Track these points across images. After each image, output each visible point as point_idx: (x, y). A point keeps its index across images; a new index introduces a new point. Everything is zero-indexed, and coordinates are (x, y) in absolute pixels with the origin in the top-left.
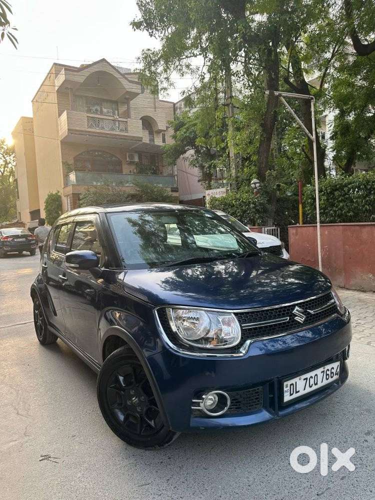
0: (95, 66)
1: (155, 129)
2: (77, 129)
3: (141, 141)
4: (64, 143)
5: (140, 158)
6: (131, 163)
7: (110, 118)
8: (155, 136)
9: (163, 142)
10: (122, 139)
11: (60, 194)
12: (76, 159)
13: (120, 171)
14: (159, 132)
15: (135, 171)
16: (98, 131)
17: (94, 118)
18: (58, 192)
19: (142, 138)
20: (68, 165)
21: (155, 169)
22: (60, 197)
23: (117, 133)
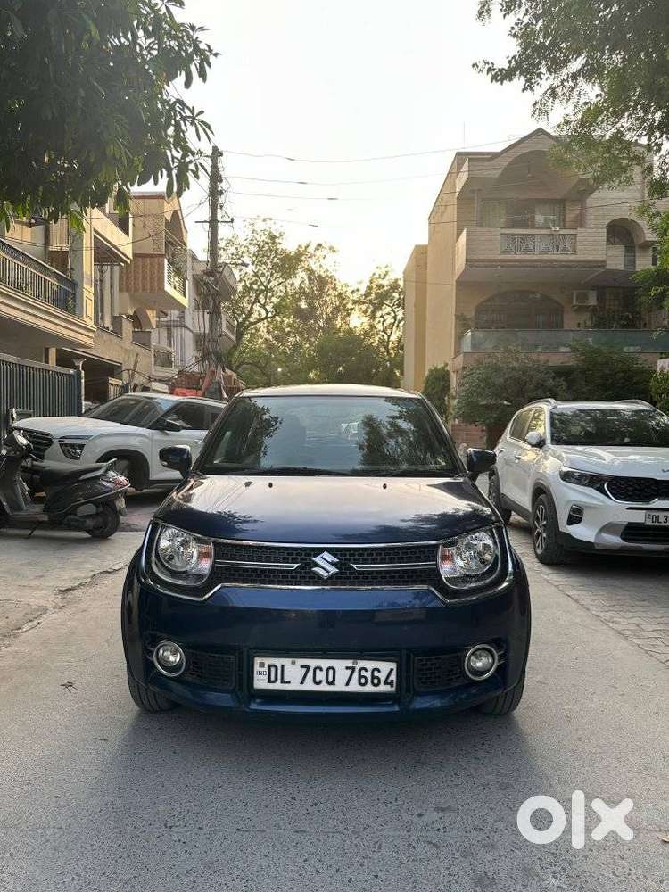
0: (522, 145)
1: (639, 242)
2: (481, 257)
3: (604, 266)
4: (461, 284)
5: (600, 298)
6: (580, 310)
7: (543, 232)
8: (637, 254)
9: (653, 264)
10: (563, 266)
11: (447, 368)
12: (479, 310)
13: (558, 326)
14: (647, 246)
15: (589, 323)
16: (518, 257)
17: (513, 235)
18: (446, 365)
19: (604, 261)
20: (464, 319)
21: (630, 317)
22: (448, 373)
23: (554, 257)
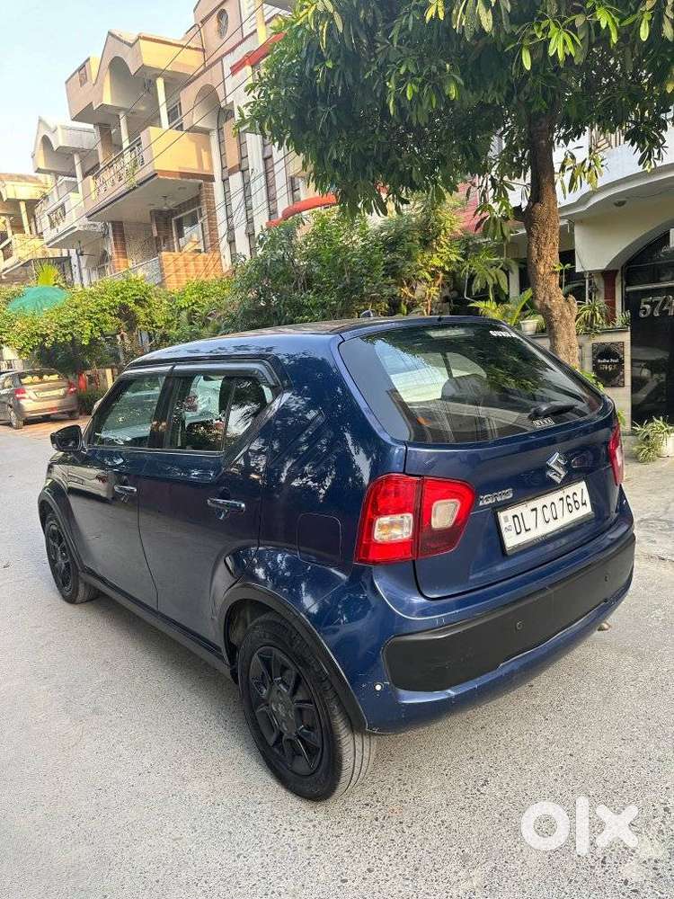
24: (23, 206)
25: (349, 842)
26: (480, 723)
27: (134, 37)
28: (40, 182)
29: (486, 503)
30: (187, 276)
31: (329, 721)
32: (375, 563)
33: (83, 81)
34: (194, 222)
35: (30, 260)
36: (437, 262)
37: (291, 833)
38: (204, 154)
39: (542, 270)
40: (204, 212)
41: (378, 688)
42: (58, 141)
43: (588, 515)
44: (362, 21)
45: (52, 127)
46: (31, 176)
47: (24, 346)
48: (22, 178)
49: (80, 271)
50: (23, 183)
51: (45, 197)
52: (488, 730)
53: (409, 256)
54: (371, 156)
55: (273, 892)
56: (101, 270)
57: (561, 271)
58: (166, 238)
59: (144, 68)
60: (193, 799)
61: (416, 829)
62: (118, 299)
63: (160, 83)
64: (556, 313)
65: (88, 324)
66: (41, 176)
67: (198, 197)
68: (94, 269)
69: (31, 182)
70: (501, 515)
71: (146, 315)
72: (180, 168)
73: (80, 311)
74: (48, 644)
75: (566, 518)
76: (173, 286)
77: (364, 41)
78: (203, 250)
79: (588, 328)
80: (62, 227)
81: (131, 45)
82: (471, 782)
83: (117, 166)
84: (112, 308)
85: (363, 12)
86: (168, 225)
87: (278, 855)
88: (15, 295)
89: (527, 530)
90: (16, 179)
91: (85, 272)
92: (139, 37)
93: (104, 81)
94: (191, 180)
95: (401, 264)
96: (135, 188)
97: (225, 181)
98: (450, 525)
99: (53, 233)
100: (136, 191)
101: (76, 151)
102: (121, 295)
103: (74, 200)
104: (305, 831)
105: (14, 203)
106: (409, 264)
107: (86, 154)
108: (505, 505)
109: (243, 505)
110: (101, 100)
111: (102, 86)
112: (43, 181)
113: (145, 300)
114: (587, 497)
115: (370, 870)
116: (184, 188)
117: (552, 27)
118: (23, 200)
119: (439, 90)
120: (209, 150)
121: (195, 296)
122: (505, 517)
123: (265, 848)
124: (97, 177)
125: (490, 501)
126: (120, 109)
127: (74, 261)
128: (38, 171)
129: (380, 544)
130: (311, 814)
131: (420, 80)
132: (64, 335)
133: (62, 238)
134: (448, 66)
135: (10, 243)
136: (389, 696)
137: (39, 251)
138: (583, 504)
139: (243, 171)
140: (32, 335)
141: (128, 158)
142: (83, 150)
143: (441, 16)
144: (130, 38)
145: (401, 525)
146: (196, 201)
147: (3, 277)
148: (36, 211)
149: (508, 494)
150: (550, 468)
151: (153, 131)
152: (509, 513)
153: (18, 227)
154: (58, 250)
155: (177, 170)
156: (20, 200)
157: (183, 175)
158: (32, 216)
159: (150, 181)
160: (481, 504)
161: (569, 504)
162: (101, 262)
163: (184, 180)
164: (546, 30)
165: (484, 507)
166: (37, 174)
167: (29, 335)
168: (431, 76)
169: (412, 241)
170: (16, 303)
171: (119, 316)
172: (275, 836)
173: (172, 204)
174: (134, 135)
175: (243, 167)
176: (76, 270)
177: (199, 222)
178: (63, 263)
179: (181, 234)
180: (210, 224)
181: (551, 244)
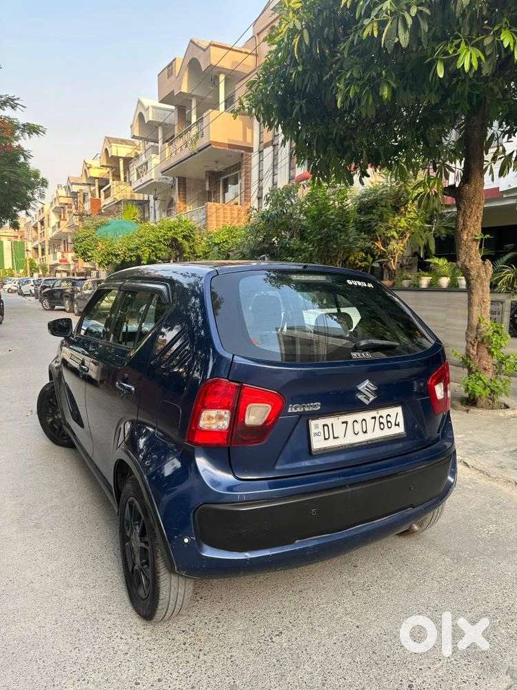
24: (121, 162)
25: (156, 656)
26: (301, 587)
27: (208, 44)
28: (135, 145)
29: (294, 410)
30: (224, 221)
31: (154, 560)
32: (197, 444)
33: (170, 74)
34: (236, 183)
35: (121, 201)
36: (403, 223)
37: (119, 640)
38: (249, 131)
39: (465, 237)
40: (243, 174)
41: (186, 540)
42: (149, 117)
43: (400, 434)
44: (325, 36)
45: (146, 106)
46: (130, 141)
47: (102, 261)
48: (123, 142)
49: (155, 211)
50: (125, 146)
51: (137, 156)
52: (304, 595)
53: (381, 218)
54: (331, 139)
55: (84, 680)
56: (169, 212)
57: (482, 239)
58: (215, 192)
59: (211, 67)
60: (67, 601)
61: (209, 658)
62: (170, 234)
63: (222, 77)
64: (473, 273)
65: (148, 250)
66: (137, 142)
67: (240, 163)
68: (164, 211)
69: (130, 145)
70: (313, 423)
71: (190, 247)
72: (229, 140)
73: (143, 239)
74: (32, 473)
75: (376, 434)
76: (213, 227)
77: (327, 51)
78: (239, 203)
79: (510, 288)
80: (145, 178)
81: (204, 50)
82: (270, 631)
83: (185, 137)
84: (165, 240)
85: (327, 29)
86: (217, 183)
87: (103, 654)
88: (103, 224)
89: (334, 438)
90: (119, 142)
91: (158, 212)
92: (210, 45)
93: (184, 75)
94: (236, 150)
95: (374, 224)
96: (195, 153)
97: (260, 152)
98: (261, 423)
99: (139, 183)
100: (196, 156)
101: (160, 124)
102: (173, 231)
103: (155, 161)
104: (130, 641)
105: (116, 159)
106: (380, 224)
107: (167, 127)
108: (317, 415)
109: (133, 389)
110: (180, 88)
111: (182, 78)
112: (138, 145)
113: (190, 237)
114: (401, 419)
115: (159, 680)
116: (231, 156)
117: (463, 45)
118: (122, 157)
119: (375, 91)
120: (252, 128)
121: (226, 236)
122: (316, 426)
123: (96, 647)
124: (171, 144)
125: (298, 410)
126: (193, 96)
127: (151, 204)
128: (134, 137)
129: (203, 431)
130: (140, 630)
131: (360, 83)
132: (131, 256)
133: (145, 186)
134: (384, 72)
135: (110, 187)
136: (194, 549)
137: (129, 195)
138: (396, 425)
139: (274, 146)
140: (108, 254)
141: (194, 131)
142: (166, 124)
143: (376, 34)
144: (204, 45)
145: (221, 418)
146: (238, 166)
147: (103, 211)
148: (131, 165)
149: (317, 406)
150: (360, 392)
151: (213, 114)
152: (321, 422)
153: (116, 176)
154: (142, 195)
155: (227, 142)
156: (121, 157)
157: (230, 146)
158: (127, 169)
159: (206, 149)
160: (289, 411)
161: (380, 423)
162: (169, 206)
163: (231, 150)
164: (458, 46)
165: (292, 414)
166: (133, 140)
167: (106, 253)
168: (371, 79)
169: (385, 207)
170: (102, 230)
171: (171, 246)
172: (107, 639)
173: (220, 167)
174: (199, 114)
175: (275, 143)
176: (152, 210)
177: (239, 182)
178: (143, 205)
179: (226, 190)
180: (246, 184)
181: (476, 217)
